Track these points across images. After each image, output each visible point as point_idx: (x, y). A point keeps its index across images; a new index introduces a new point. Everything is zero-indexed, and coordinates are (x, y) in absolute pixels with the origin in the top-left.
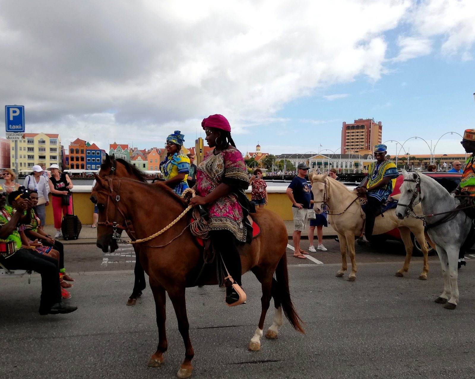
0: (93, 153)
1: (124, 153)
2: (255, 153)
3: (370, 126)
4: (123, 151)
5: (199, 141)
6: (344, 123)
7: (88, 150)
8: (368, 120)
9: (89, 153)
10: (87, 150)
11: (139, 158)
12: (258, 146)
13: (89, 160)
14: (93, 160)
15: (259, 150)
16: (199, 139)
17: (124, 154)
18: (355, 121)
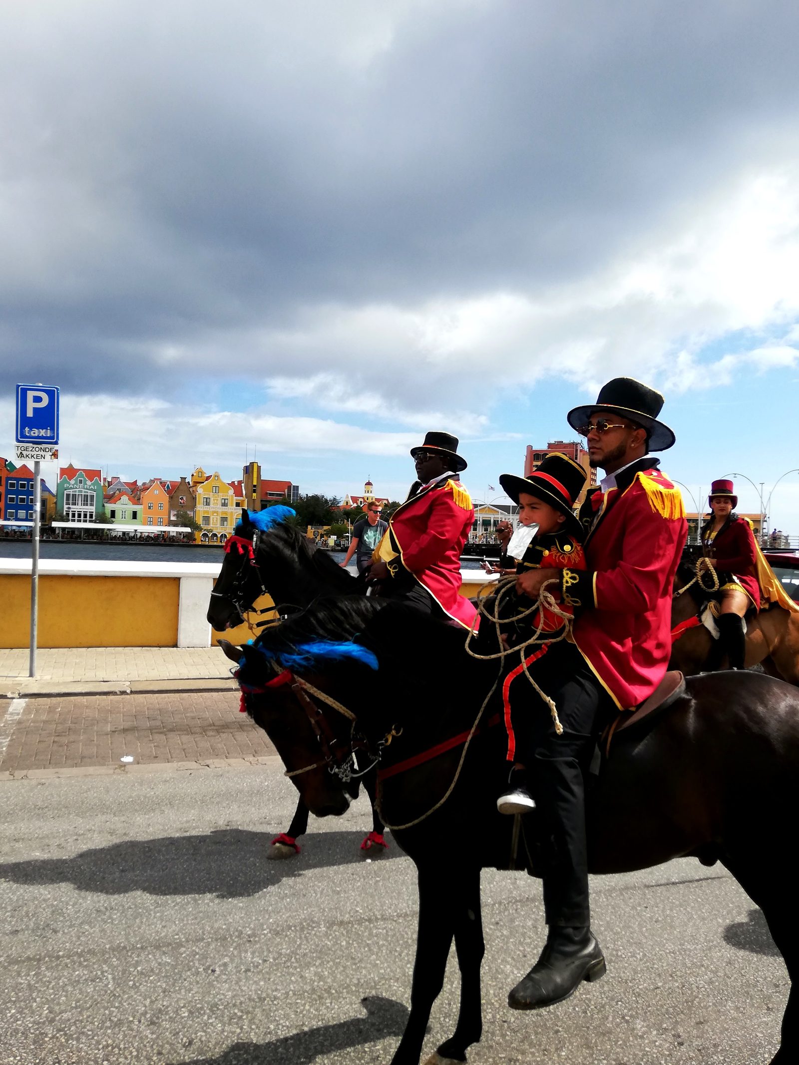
0: (23, 486)
1: (92, 487)
2: (363, 498)
3: (576, 455)
4: (89, 483)
5: (251, 469)
6: (530, 448)
7: (11, 479)
8: (573, 443)
9: (12, 485)
10: (8, 479)
11: (125, 498)
12: (369, 484)
13: (12, 500)
14: (22, 500)
15: (370, 492)
16: (252, 464)
17: (91, 490)
18: (550, 445)
